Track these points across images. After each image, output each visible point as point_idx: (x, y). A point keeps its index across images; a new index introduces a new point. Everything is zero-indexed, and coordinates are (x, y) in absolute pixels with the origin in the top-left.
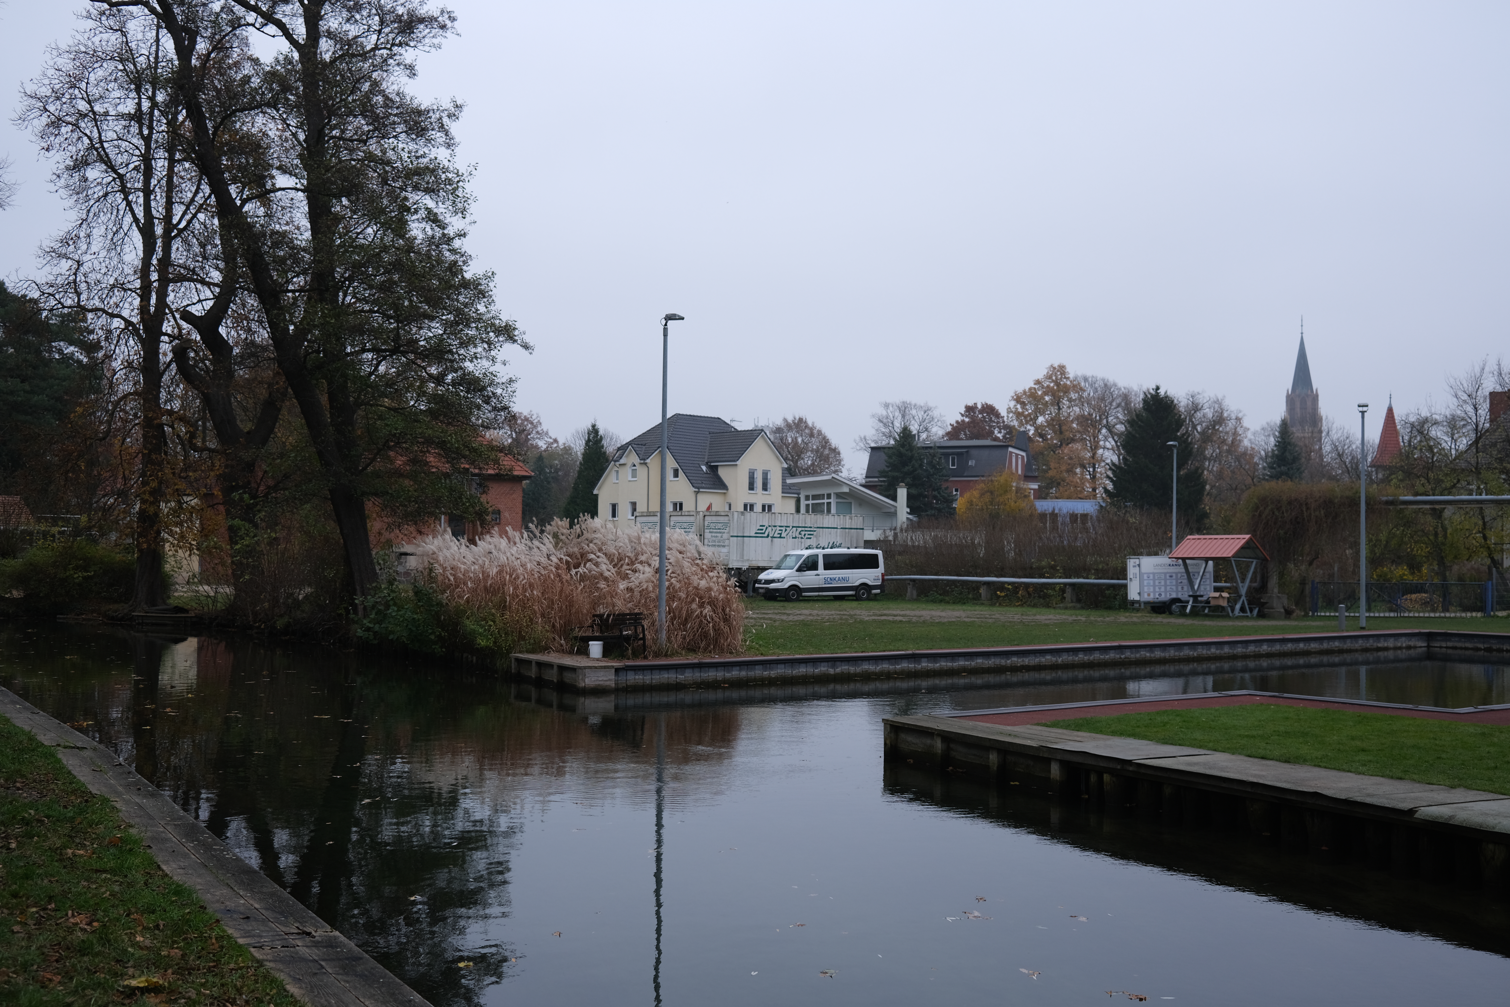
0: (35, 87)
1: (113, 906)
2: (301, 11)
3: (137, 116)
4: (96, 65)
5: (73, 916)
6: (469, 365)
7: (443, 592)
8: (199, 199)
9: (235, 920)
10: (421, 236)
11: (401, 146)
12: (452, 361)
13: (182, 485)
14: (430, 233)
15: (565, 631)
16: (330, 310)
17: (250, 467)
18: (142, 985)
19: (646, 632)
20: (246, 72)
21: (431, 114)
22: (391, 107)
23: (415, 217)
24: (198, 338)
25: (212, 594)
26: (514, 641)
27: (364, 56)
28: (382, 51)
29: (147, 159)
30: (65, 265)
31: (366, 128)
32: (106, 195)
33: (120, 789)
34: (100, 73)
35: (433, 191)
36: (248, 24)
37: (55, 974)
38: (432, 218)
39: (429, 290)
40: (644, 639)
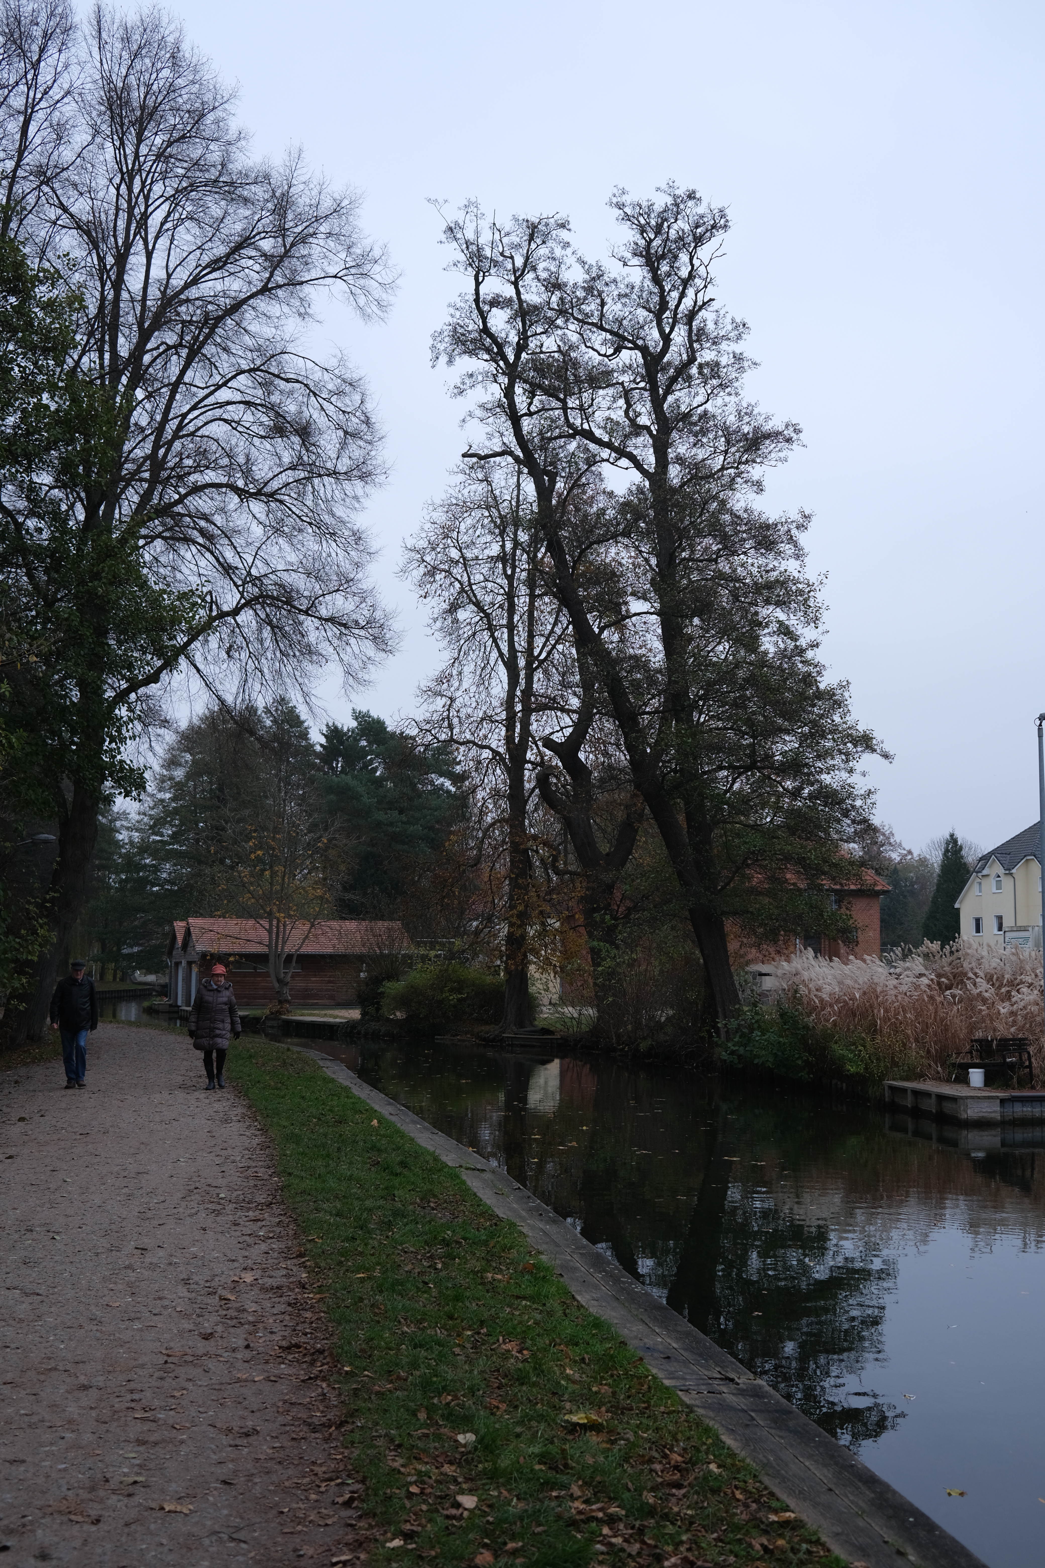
0: (414, 541)
1: (538, 1335)
2: (651, 441)
3: (503, 558)
4: (466, 515)
5: (504, 1342)
6: (826, 778)
7: (809, 1015)
8: (558, 630)
9: (656, 1359)
10: (772, 649)
11: (750, 561)
12: (808, 774)
13: (547, 908)
14: (782, 646)
15: (942, 1057)
16: (686, 729)
17: (610, 888)
18: (581, 1422)
19: (1033, 1060)
20: (601, 505)
21: (779, 527)
22: (740, 525)
23: (766, 631)
24: (560, 764)
25: (576, 1015)
26: (886, 1067)
27: (711, 476)
28: (729, 471)
29: (510, 596)
30: (440, 702)
31: (714, 547)
32: (474, 634)
33: (524, 1213)
34: (469, 521)
35: (784, 603)
36: (603, 460)
37: (500, 1402)
38: (785, 631)
39: (784, 704)
40: (1030, 1066)
